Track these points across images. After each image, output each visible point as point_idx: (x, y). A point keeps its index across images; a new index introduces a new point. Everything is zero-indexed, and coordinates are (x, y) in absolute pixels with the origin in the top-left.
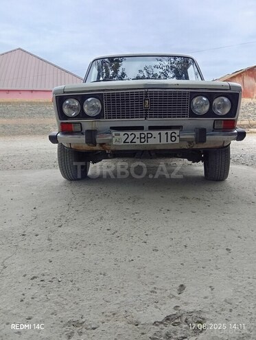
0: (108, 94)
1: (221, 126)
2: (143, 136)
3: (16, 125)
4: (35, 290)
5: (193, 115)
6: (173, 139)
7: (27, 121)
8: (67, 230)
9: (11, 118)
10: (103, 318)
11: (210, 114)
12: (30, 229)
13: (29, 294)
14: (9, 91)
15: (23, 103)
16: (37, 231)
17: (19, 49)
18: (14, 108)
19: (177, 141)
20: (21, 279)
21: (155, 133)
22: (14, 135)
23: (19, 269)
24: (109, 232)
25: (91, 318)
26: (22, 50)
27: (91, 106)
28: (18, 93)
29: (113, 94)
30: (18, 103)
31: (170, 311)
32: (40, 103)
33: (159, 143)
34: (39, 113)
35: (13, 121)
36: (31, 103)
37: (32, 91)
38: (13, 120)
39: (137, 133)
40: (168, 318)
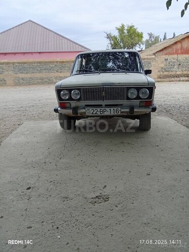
0: (84, 89)
1: (144, 104)
2: (101, 110)
3: (30, 78)
4: (52, 186)
5: (128, 98)
6: (117, 112)
7: (38, 75)
8: (63, 160)
9: (27, 73)
10: (75, 196)
11: (138, 98)
12: (47, 160)
13: (50, 188)
14: (24, 53)
15: (34, 63)
16: (51, 161)
17: (30, 21)
18: (29, 66)
19: (119, 113)
20: (46, 182)
21: (108, 109)
22: (29, 85)
23: (45, 178)
24: (82, 162)
25: (71, 196)
26: (31, 21)
27: (75, 95)
28: (30, 54)
29: (86, 89)
30: (31, 63)
31: (98, 194)
32: (46, 62)
33: (109, 114)
34: (45, 69)
35: (28, 76)
36: (40, 62)
37: (40, 53)
38: (29, 74)
39: (99, 109)
40: (97, 197)
